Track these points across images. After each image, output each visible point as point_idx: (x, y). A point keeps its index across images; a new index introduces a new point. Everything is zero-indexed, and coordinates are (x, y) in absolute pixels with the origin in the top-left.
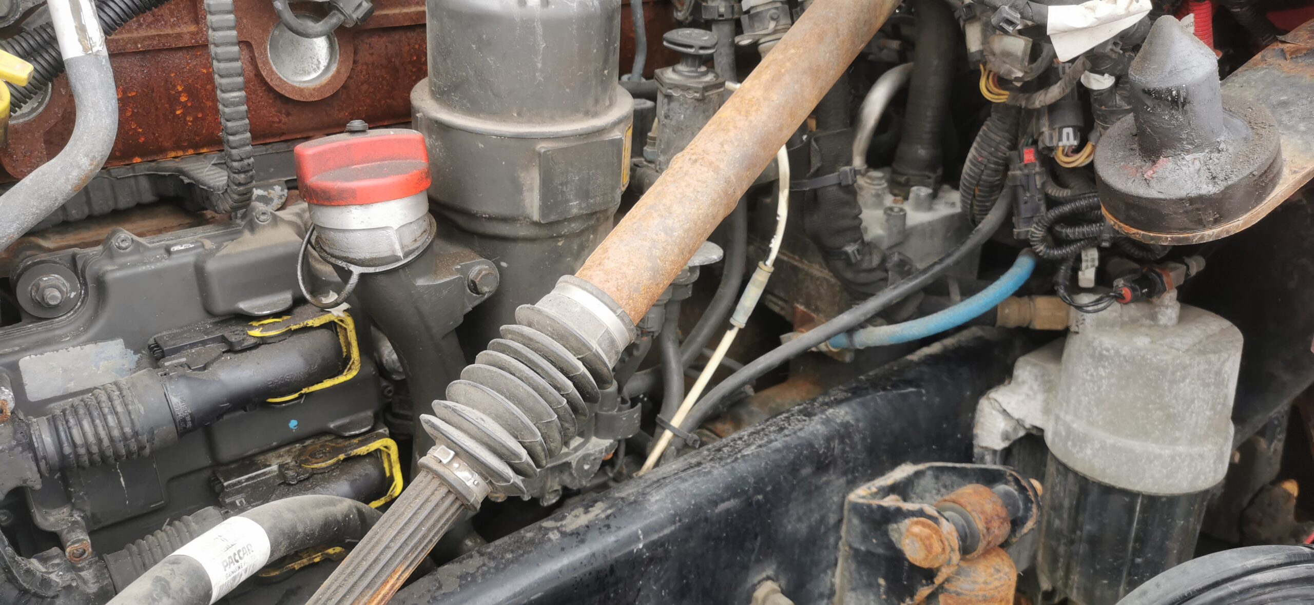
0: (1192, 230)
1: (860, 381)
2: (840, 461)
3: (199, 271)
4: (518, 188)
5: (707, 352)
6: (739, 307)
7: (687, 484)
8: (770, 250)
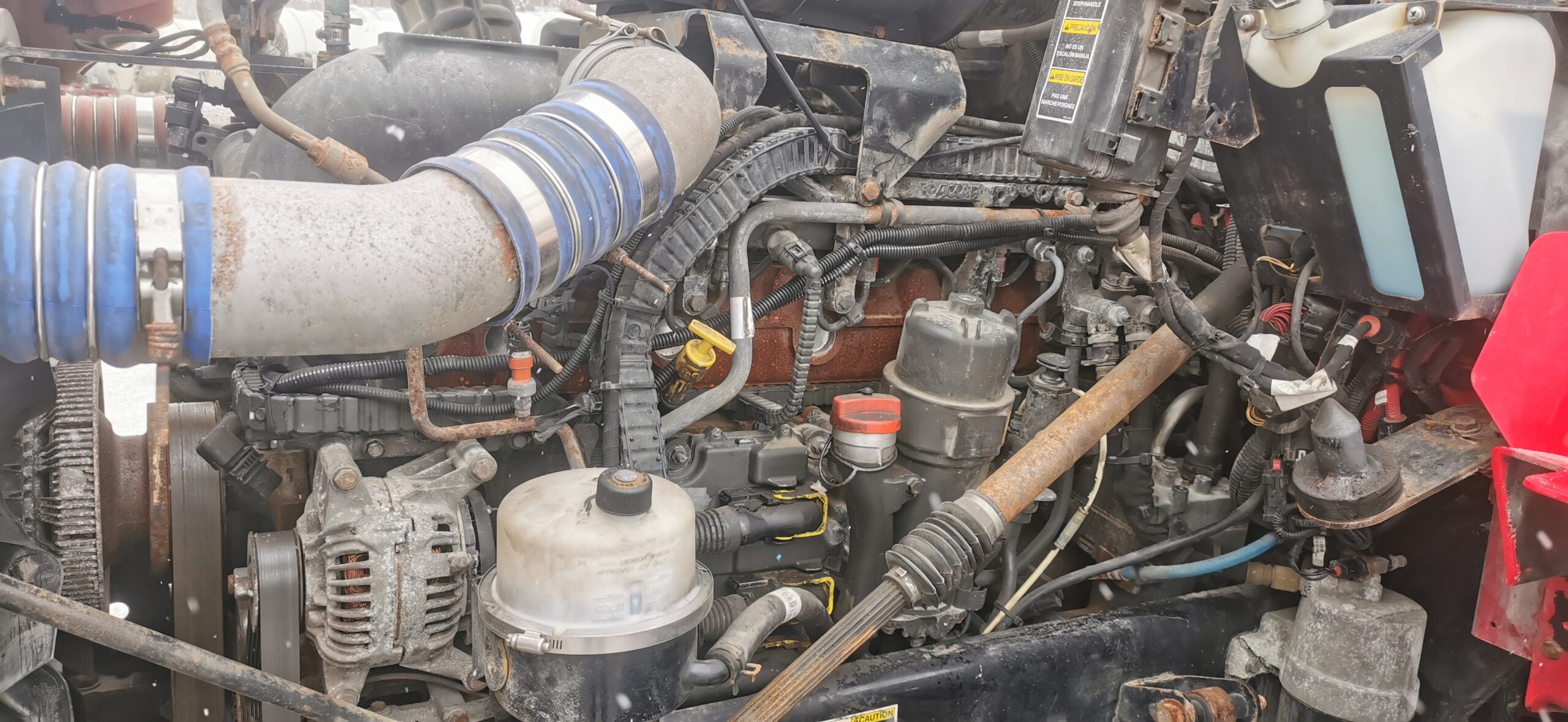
0: (1343, 521)
1: (1142, 606)
2: (1120, 656)
3: (753, 456)
4: (943, 436)
5: (1031, 567)
6: (1061, 535)
7: (1013, 645)
8: (1088, 500)
